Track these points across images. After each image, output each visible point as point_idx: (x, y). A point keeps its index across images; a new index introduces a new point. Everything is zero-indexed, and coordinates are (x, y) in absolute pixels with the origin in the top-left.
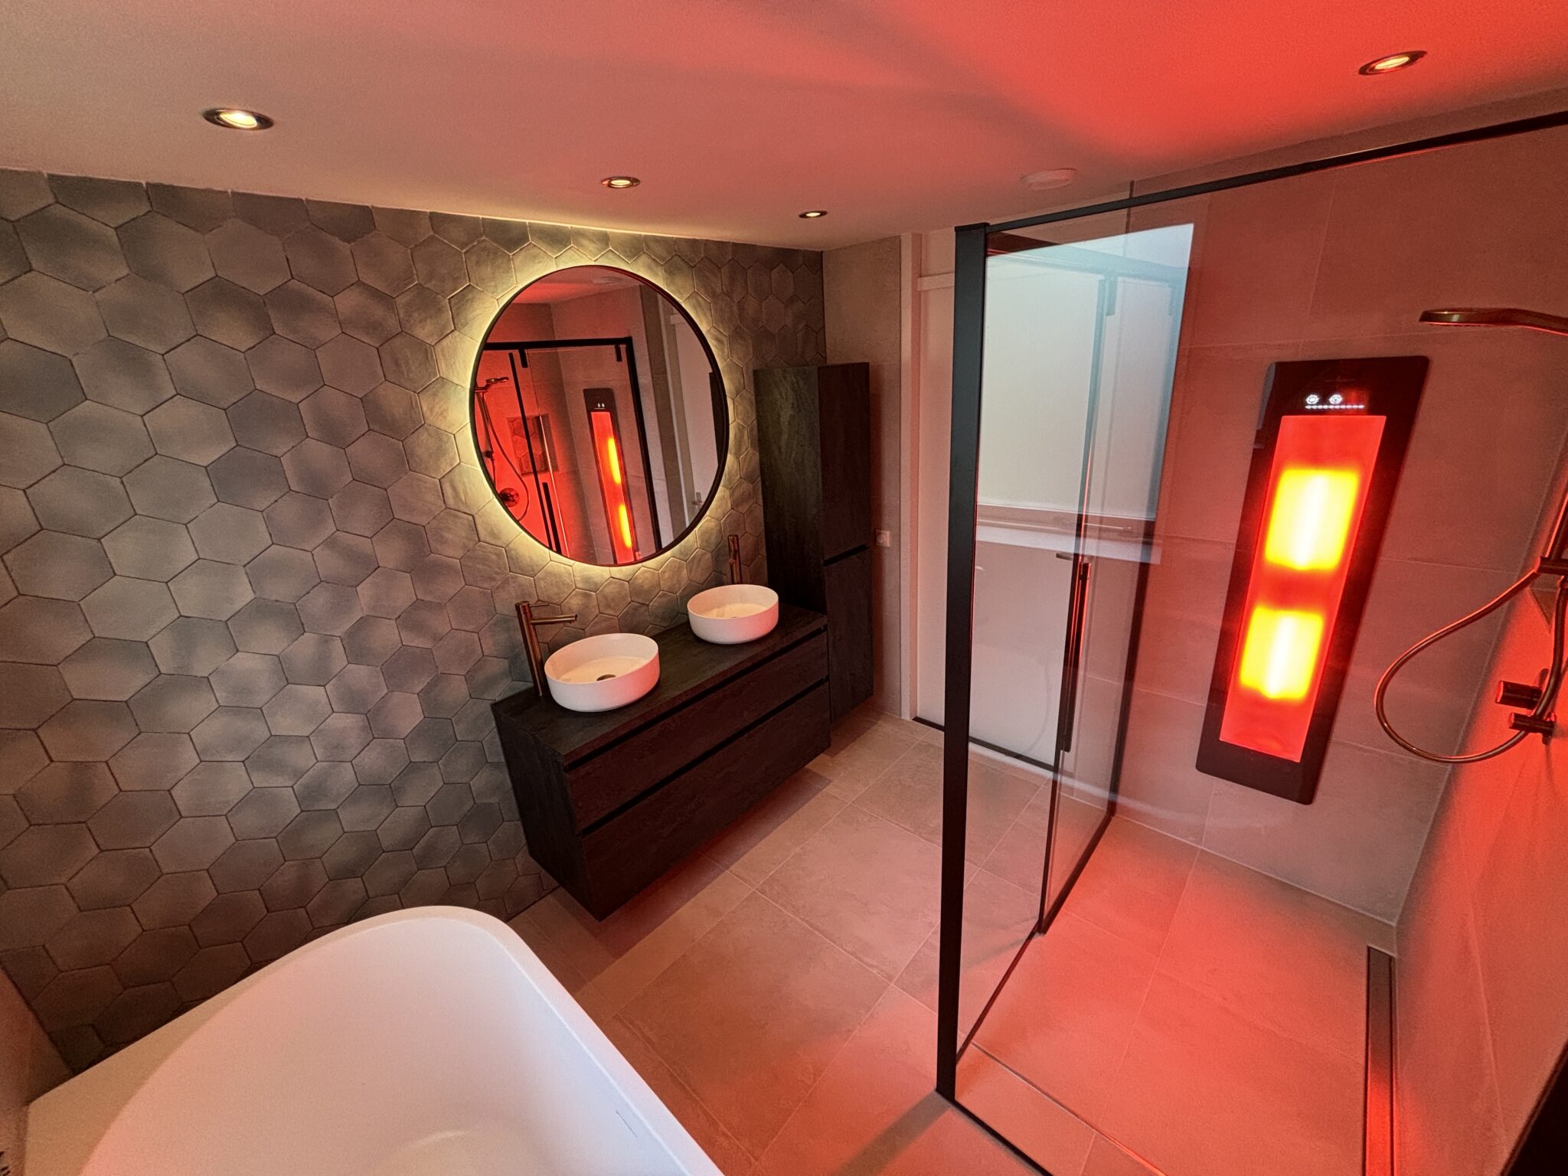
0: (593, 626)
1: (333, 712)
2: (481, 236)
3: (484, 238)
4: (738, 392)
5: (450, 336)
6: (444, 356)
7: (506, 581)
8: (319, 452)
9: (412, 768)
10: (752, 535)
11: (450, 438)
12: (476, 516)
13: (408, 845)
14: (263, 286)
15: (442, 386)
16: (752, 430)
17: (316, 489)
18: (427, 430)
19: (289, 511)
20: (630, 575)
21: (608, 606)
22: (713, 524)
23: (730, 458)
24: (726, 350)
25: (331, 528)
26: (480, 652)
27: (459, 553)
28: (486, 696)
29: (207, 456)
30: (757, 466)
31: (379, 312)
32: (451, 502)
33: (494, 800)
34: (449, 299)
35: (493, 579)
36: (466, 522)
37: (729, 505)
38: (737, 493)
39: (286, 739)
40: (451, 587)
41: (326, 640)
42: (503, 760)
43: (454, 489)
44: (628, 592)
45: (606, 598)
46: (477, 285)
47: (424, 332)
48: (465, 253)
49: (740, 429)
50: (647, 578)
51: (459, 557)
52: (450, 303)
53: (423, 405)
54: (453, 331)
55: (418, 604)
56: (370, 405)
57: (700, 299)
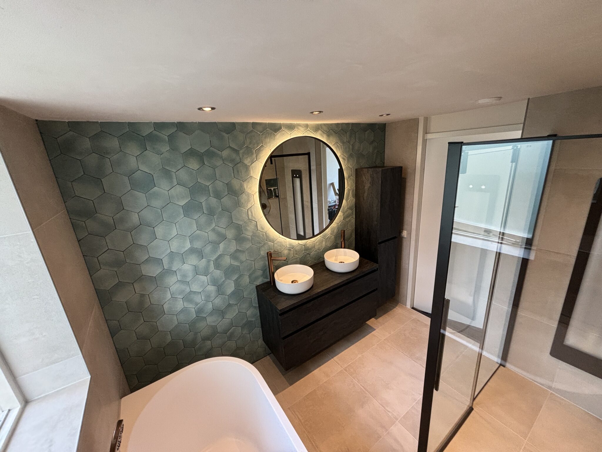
0: (291, 261)
1: (208, 285)
2: (267, 128)
3: (268, 129)
4: (349, 177)
5: (255, 162)
6: (252, 169)
7: (265, 244)
8: (213, 201)
9: (229, 305)
10: (350, 229)
11: (252, 196)
12: (257, 222)
13: (225, 332)
14: (203, 150)
15: (251, 178)
16: (353, 191)
17: (211, 212)
18: (245, 193)
19: (203, 219)
20: (304, 243)
21: (297, 254)
22: (336, 225)
23: (344, 201)
24: (346, 162)
25: (214, 225)
26: (254, 268)
27: (251, 234)
28: (254, 283)
29: (183, 203)
30: (354, 204)
31: (234, 156)
32: (250, 217)
33: (253, 319)
34: (256, 150)
35: (260, 243)
36: (254, 224)
37: (342, 218)
38: (346, 214)
39: (195, 293)
40: (248, 245)
41: (209, 261)
42: (257, 305)
43: (251, 212)
44: (304, 249)
45: (296, 251)
46: (264, 145)
47: (247, 162)
48: (262, 135)
49: (349, 190)
50: (310, 245)
51: (251, 235)
52: (255, 151)
53: (245, 185)
54: (256, 161)
55: (237, 251)
56: (229, 185)
57: (338, 145)
